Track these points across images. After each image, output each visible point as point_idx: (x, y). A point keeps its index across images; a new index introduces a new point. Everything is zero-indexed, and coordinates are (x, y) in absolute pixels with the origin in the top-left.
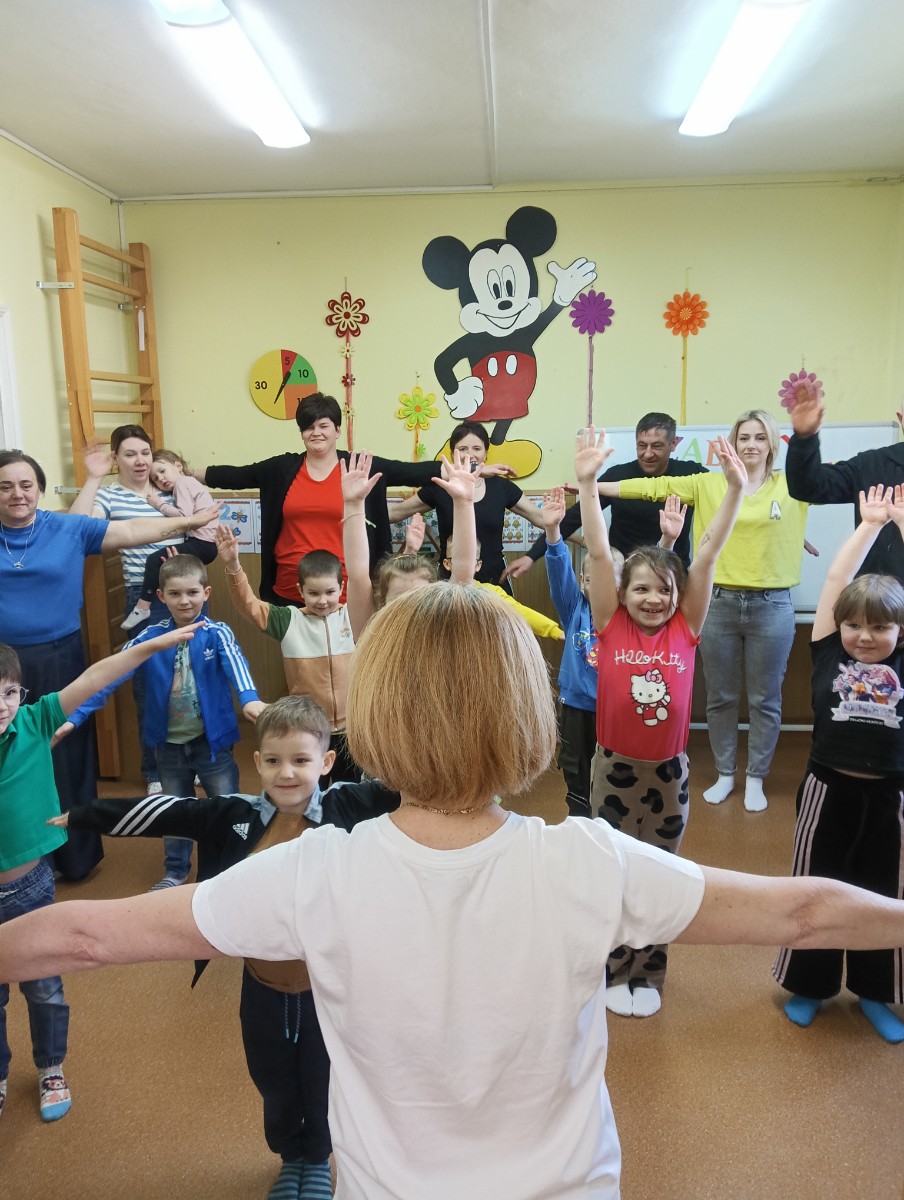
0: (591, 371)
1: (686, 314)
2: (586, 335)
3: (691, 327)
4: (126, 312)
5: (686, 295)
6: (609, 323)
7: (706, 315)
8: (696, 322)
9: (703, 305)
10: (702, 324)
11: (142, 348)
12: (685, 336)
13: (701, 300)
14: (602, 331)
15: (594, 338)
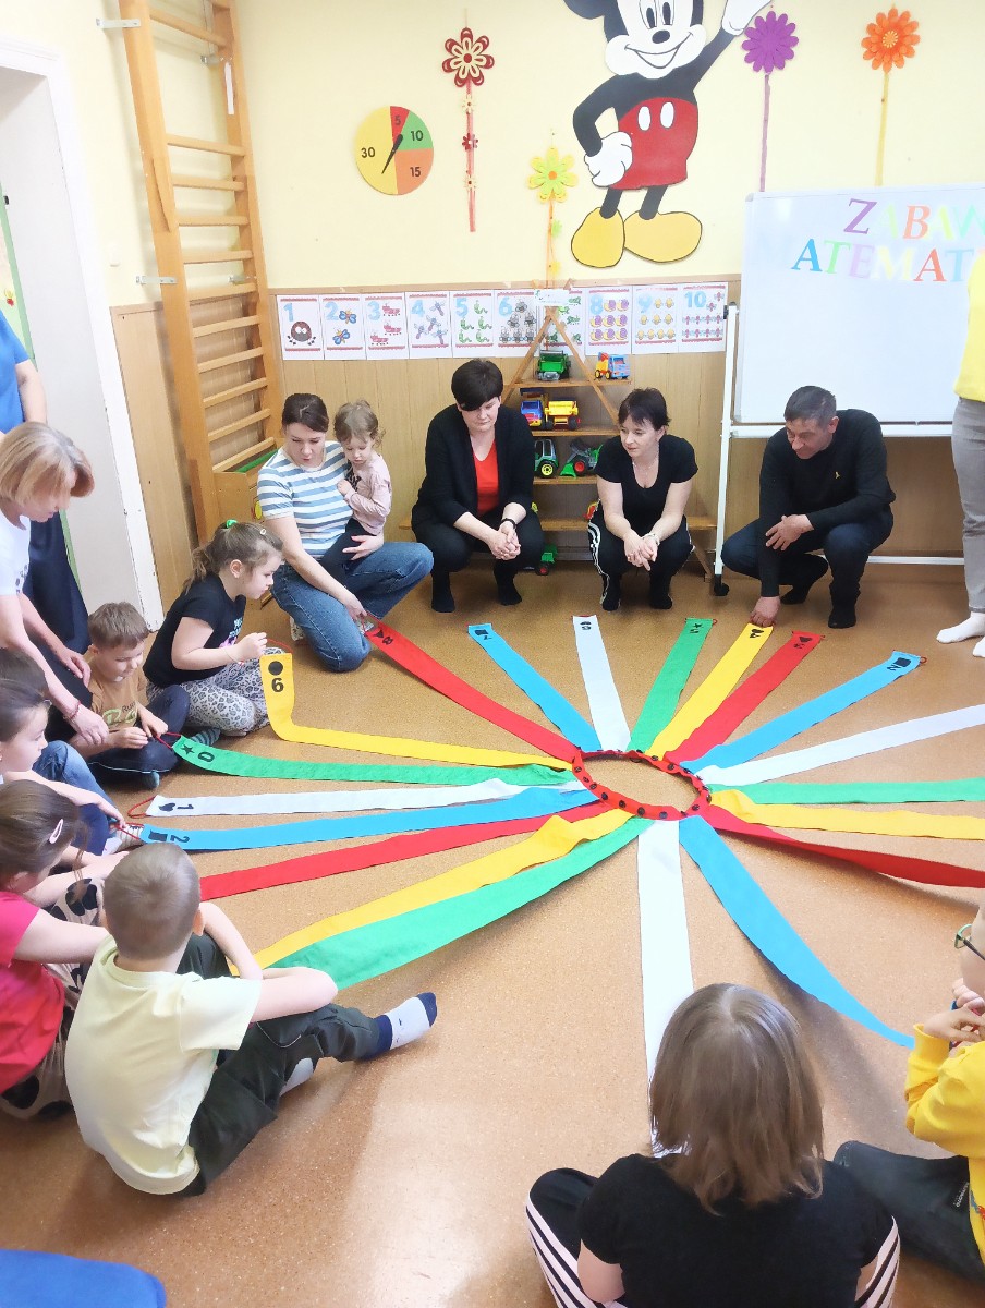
0: (766, 121)
1: (891, 39)
2: (762, 73)
3: (895, 57)
4: (212, 67)
5: (893, 12)
6: (791, 55)
7: (916, 40)
8: (903, 50)
9: (914, 26)
10: (910, 53)
11: (231, 111)
12: (887, 69)
13: (911, 19)
14: (781, 67)
15: (771, 77)
